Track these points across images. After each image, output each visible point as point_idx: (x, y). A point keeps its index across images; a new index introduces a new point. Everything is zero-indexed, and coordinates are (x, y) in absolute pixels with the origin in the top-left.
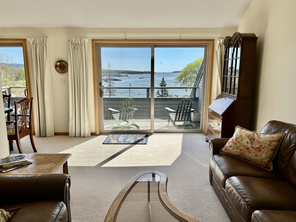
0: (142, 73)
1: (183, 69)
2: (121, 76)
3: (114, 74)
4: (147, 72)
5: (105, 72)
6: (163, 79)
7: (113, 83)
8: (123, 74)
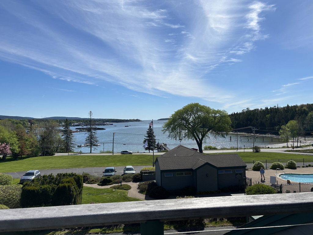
0: (127, 121)
1: (171, 116)
2: (105, 125)
3: (98, 123)
4: (132, 120)
5: (88, 121)
6: (150, 127)
7: (94, 133)
8: (108, 123)
